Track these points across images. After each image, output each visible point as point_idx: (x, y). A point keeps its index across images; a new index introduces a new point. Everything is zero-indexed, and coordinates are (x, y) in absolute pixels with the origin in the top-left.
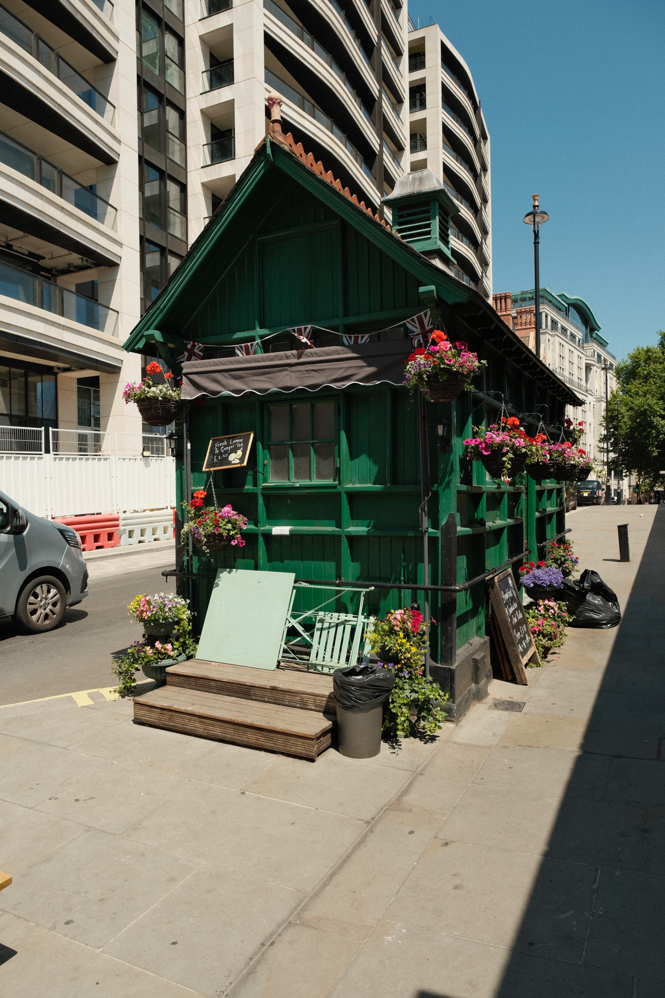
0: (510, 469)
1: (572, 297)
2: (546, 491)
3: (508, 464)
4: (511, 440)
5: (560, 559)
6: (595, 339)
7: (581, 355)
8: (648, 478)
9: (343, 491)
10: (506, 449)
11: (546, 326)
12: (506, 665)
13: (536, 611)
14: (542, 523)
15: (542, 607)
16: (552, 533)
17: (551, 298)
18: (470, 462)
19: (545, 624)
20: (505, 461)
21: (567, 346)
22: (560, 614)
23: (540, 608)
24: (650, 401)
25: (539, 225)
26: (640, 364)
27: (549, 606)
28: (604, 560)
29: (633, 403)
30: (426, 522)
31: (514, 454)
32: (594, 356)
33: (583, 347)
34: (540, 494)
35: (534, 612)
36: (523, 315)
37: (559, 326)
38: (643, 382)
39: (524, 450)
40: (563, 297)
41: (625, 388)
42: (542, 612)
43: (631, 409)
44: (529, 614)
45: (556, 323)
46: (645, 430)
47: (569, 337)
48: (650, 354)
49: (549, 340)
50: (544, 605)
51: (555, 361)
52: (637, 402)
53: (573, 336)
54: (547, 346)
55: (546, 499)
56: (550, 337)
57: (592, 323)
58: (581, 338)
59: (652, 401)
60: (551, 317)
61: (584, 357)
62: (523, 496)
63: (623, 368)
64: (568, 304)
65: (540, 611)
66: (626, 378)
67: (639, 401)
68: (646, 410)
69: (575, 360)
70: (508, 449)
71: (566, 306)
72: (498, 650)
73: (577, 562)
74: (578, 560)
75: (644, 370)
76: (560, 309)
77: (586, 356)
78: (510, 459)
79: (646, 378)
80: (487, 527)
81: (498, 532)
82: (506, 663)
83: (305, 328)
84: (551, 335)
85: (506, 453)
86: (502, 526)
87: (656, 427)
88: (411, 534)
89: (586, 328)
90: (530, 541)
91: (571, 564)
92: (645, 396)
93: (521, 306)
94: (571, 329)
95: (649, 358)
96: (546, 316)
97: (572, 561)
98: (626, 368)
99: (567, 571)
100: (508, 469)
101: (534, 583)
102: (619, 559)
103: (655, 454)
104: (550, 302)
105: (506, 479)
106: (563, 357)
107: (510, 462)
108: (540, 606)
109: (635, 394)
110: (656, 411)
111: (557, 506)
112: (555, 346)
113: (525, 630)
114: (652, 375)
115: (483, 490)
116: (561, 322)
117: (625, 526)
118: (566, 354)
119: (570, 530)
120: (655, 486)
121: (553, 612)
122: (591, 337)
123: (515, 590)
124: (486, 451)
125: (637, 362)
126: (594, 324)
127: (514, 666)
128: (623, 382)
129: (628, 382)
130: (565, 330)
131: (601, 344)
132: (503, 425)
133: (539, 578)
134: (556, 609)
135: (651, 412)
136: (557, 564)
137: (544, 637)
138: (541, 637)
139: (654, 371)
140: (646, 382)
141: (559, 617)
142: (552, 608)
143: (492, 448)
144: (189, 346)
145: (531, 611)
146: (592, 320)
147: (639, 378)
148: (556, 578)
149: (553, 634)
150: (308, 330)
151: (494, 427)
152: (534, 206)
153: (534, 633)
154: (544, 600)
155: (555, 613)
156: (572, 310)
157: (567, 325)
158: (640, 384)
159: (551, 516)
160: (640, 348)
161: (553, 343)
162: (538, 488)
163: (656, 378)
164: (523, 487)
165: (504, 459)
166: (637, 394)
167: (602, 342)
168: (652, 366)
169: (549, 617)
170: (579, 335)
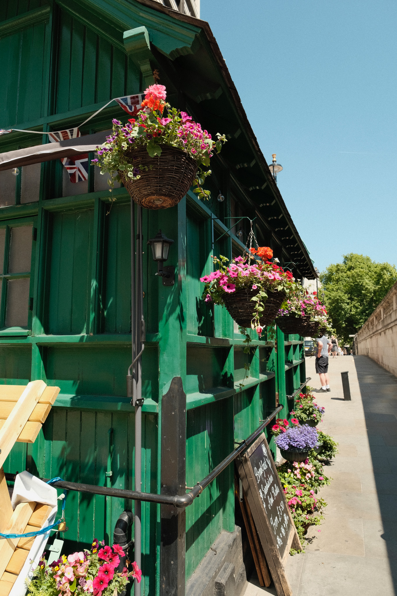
0: (262, 312)
2: (292, 346)
3: (260, 305)
4: (263, 274)
5: (309, 409)
8: (340, 339)
9: (34, 343)
10: (255, 286)
12: (262, 567)
13: (292, 475)
14: (289, 374)
15: (298, 470)
16: (297, 384)
18: (210, 305)
19: (303, 495)
20: (256, 302)
22: (317, 478)
23: (296, 472)
24: (340, 294)
25: (277, 173)
26: (333, 274)
27: (306, 470)
28: (332, 399)
29: (330, 295)
30: (137, 392)
31: (268, 292)
34: (287, 348)
35: (290, 476)
38: (336, 283)
39: (280, 288)
41: (325, 287)
42: (299, 476)
43: (330, 298)
44: (284, 478)
46: (337, 311)
48: (339, 267)
50: (301, 468)
52: (332, 295)
55: (292, 354)
59: (341, 294)
62: (274, 351)
63: (323, 276)
65: (296, 475)
66: (326, 281)
67: (333, 294)
68: (338, 299)
70: (259, 285)
72: (252, 546)
73: (324, 411)
74: (324, 410)
75: (336, 276)
78: (263, 299)
79: (338, 281)
80: (235, 388)
81: (250, 391)
82: (262, 564)
85: (257, 292)
86: (254, 384)
87: (344, 310)
88: (119, 406)
90: (281, 395)
91: (319, 414)
92: (337, 291)
95: (338, 270)
97: (319, 410)
98: (325, 275)
99: (316, 421)
100: (260, 313)
101: (289, 445)
102: (343, 398)
103: (344, 325)
105: (257, 327)
107: (261, 303)
108: (296, 469)
109: (332, 290)
110: (344, 300)
111: (300, 359)
113: (283, 508)
114: (341, 279)
115: (231, 344)
117: (346, 373)
119: (310, 379)
120: (344, 344)
121: (310, 477)
123: (270, 458)
124: (229, 287)
125: (331, 272)
127: (272, 572)
128: (324, 284)
129: (326, 283)
132: (252, 257)
133: (294, 439)
134: (313, 472)
135: (341, 300)
136: (306, 414)
137: (303, 511)
138: (300, 511)
139: (342, 277)
140: (337, 283)
141: (315, 480)
142: (309, 472)
143: (237, 284)
145: (286, 475)
147: (333, 282)
148: (312, 439)
149: (312, 506)
151: (241, 260)
152: (273, 161)
153: (292, 506)
154: (300, 462)
155: (312, 477)
158: (334, 284)
159: (296, 367)
160: (333, 264)
162: (286, 343)
163: (343, 281)
164: (273, 341)
165: (254, 299)
166: (333, 290)
168: (341, 274)
169: (306, 481)
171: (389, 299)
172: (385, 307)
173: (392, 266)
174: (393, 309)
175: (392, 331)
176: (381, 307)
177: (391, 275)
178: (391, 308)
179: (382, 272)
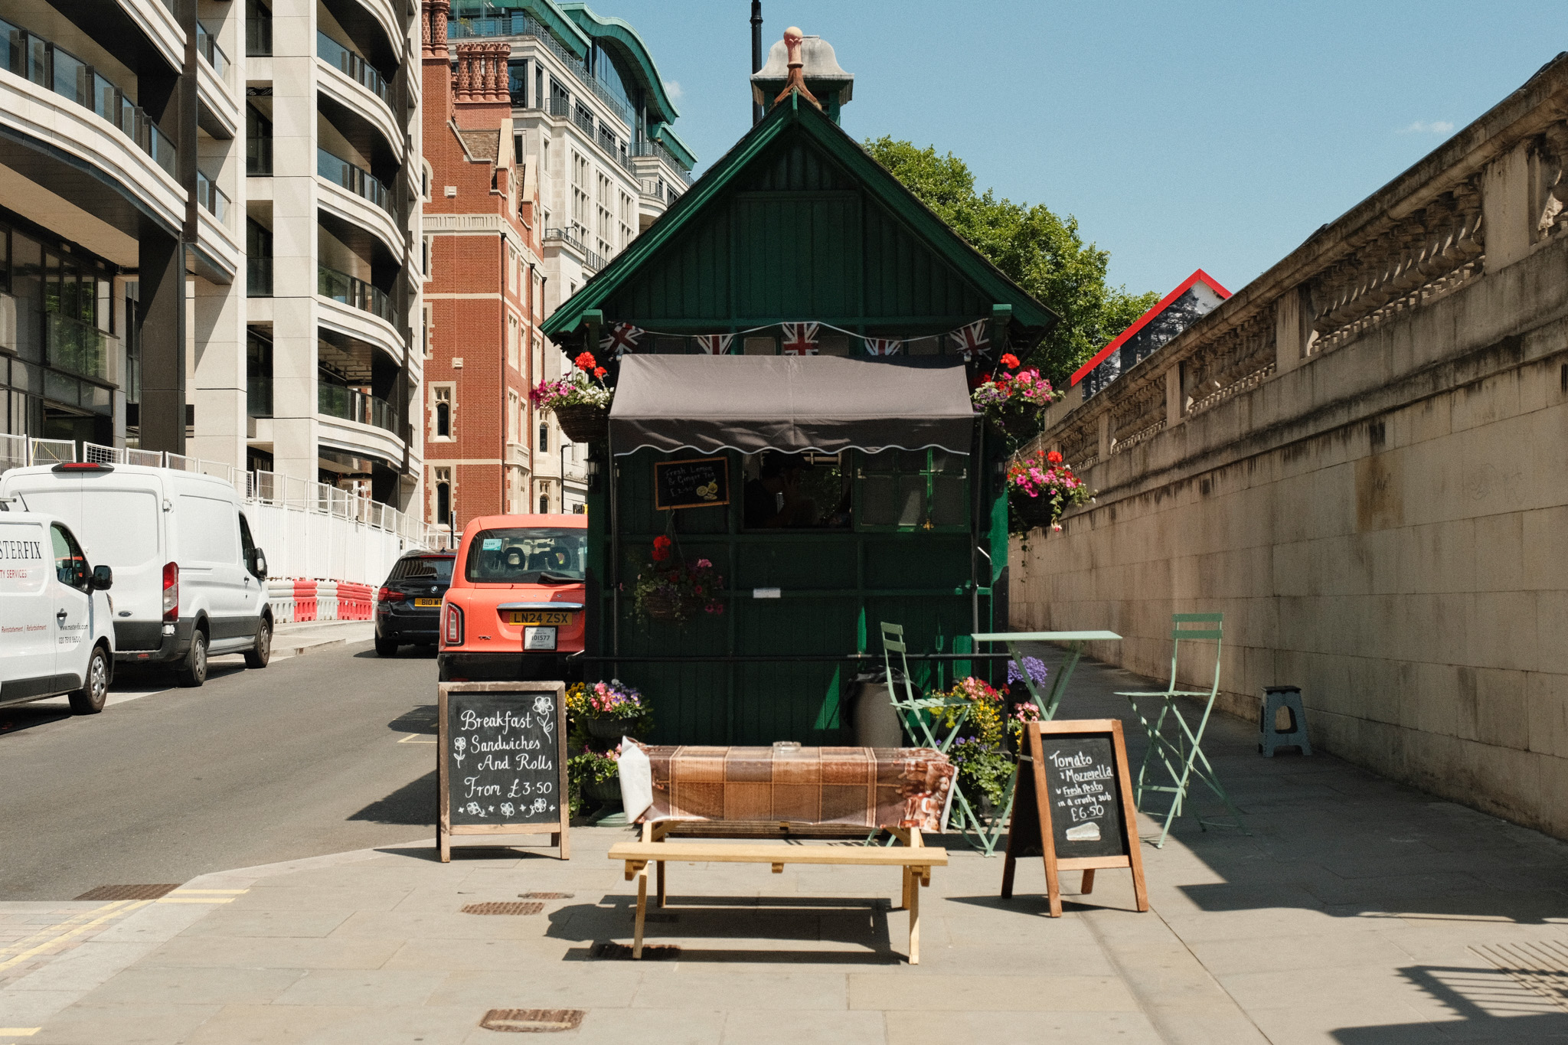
1: (605, 19)
6: (661, 144)
7: (629, 191)
11: (539, 99)
17: (549, 19)
21: (594, 164)
32: (661, 196)
33: (633, 169)
36: (477, 63)
37: (572, 102)
40: (582, 18)
45: (563, 94)
47: (596, 134)
49: (546, 143)
51: (563, 204)
53: (607, 134)
54: (542, 162)
56: (549, 133)
57: (653, 99)
58: (627, 140)
60: (552, 76)
61: (635, 196)
64: (593, 39)
69: (615, 206)
71: (589, 43)
76: (572, 53)
77: (641, 194)
83: (809, 325)
84: (552, 128)
89: (639, 113)
93: (467, 35)
94: (602, 114)
96: (539, 72)
104: (547, 28)
105: (1055, 526)
106: (583, 196)
112: (563, 164)
116: (578, 91)
118: (592, 187)
122: (653, 140)
124: (1033, 492)
126: (660, 99)
130: (587, 116)
131: (677, 160)
144: (618, 329)
146: (656, 90)
150: (813, 327)
156: (603, 59)
157: (591, 103)
161: (558, 154)
165: (1053, 502)
167: (680, 155)
170: (624, 134)
171: (1084, 422)
172: (1067, 443)
173: (1066, 226)
174: (1096, 454)
175: (1093, 522)
176: (1052, 440)
177: (1059, 266)
178: (1089, 450)
179: (1021, 252)
